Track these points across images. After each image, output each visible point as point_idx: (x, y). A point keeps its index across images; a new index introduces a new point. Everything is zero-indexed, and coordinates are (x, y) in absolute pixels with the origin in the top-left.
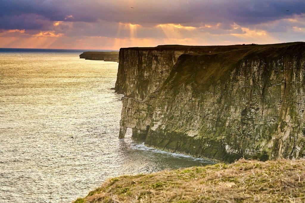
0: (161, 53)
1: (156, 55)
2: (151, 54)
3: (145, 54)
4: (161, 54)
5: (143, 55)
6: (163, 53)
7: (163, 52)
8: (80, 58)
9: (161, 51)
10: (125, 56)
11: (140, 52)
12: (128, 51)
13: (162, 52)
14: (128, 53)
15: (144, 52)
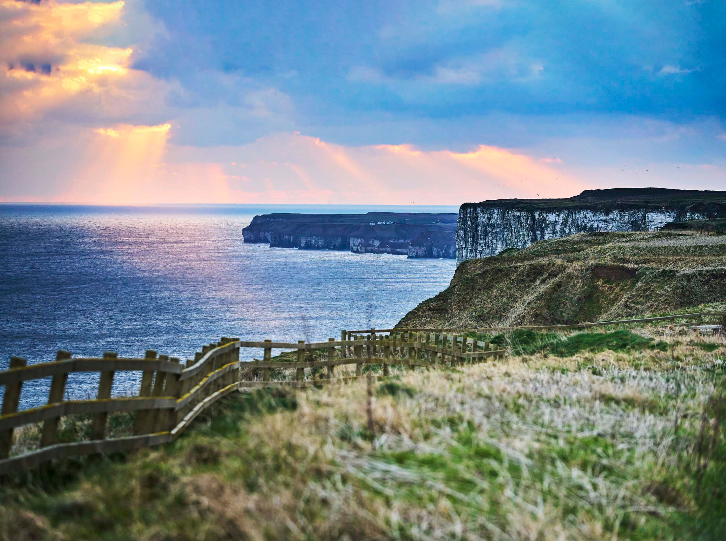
0: (604, 218)
1: (589, 225)
2: (572, 221)
3: (554, 224)
4: (605, 221)
5: (547, 226)
6: (612, 219)
7: (611, 216)
8: (246, 241)
9: (607, 214)
10: (480, 228)
11: (537, 216)
12: (491, 215)
13: (609, 217)
14: (492, 221)
15: (551, 217)
